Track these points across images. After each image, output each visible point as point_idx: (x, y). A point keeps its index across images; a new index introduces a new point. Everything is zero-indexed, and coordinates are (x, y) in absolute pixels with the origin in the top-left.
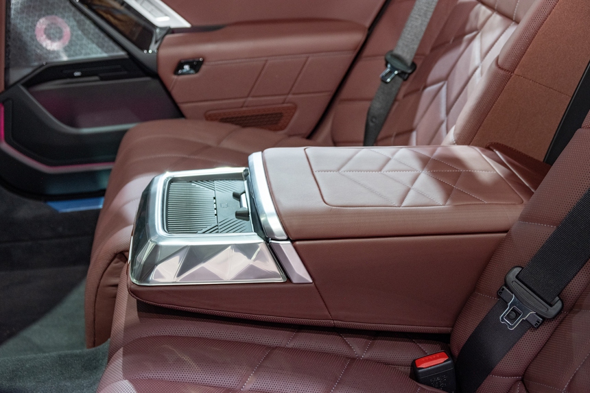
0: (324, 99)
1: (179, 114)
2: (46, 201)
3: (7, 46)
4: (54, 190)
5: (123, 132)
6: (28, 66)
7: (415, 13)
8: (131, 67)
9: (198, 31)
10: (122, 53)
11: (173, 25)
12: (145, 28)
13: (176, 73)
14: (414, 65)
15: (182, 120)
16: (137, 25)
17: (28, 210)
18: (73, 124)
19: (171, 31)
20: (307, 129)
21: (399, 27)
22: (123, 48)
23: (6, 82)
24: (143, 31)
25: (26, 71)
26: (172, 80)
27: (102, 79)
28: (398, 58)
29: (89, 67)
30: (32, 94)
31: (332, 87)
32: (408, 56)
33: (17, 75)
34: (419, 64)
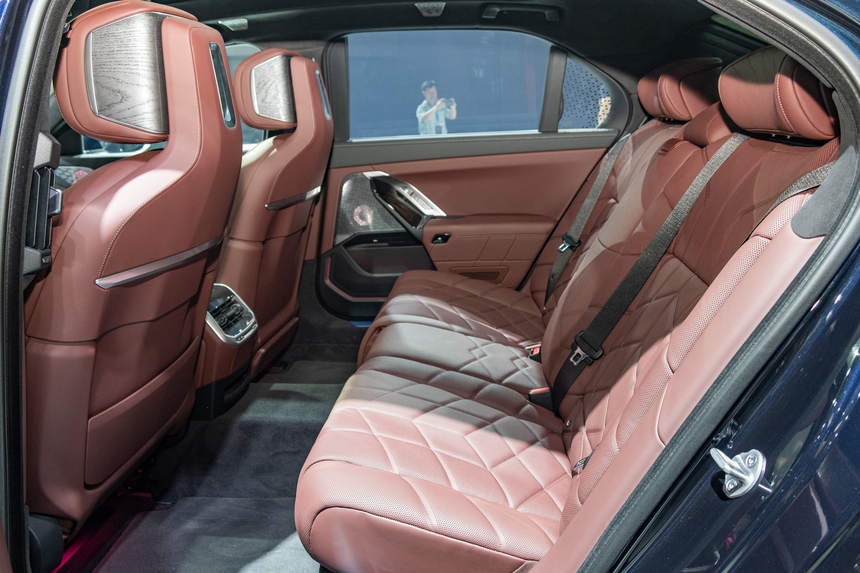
0: (527, 264)
1: (434, 268)
2: (349, 320)
3: (337, 222)
4: (356, 313)
5: (396, 278)
6: (347, 232)
7: (582, 210)
8: (407, 239)
9: (450, 219)
10: (402, 229)
11: (435, 214)
12: (417, 215)
13: (432, 242)
14: (579, 242)
15: (433, 272)
16: (413, 212)
17: (338, 324)
18: (370, 271)
19: (433, 217)
20: (515, 283)
21: (571, 223)
22: (404, 226)
23: (334, 243)
24: (416, 217)
25: (346, 237)
26: (430, 245)
27: (390, 245)
28: (570, 238)
29: (382, 237)
30: (349, 252)
31: (533, 257)
32: (576, 238)
33: (341, 238)
34: (582, 241)
